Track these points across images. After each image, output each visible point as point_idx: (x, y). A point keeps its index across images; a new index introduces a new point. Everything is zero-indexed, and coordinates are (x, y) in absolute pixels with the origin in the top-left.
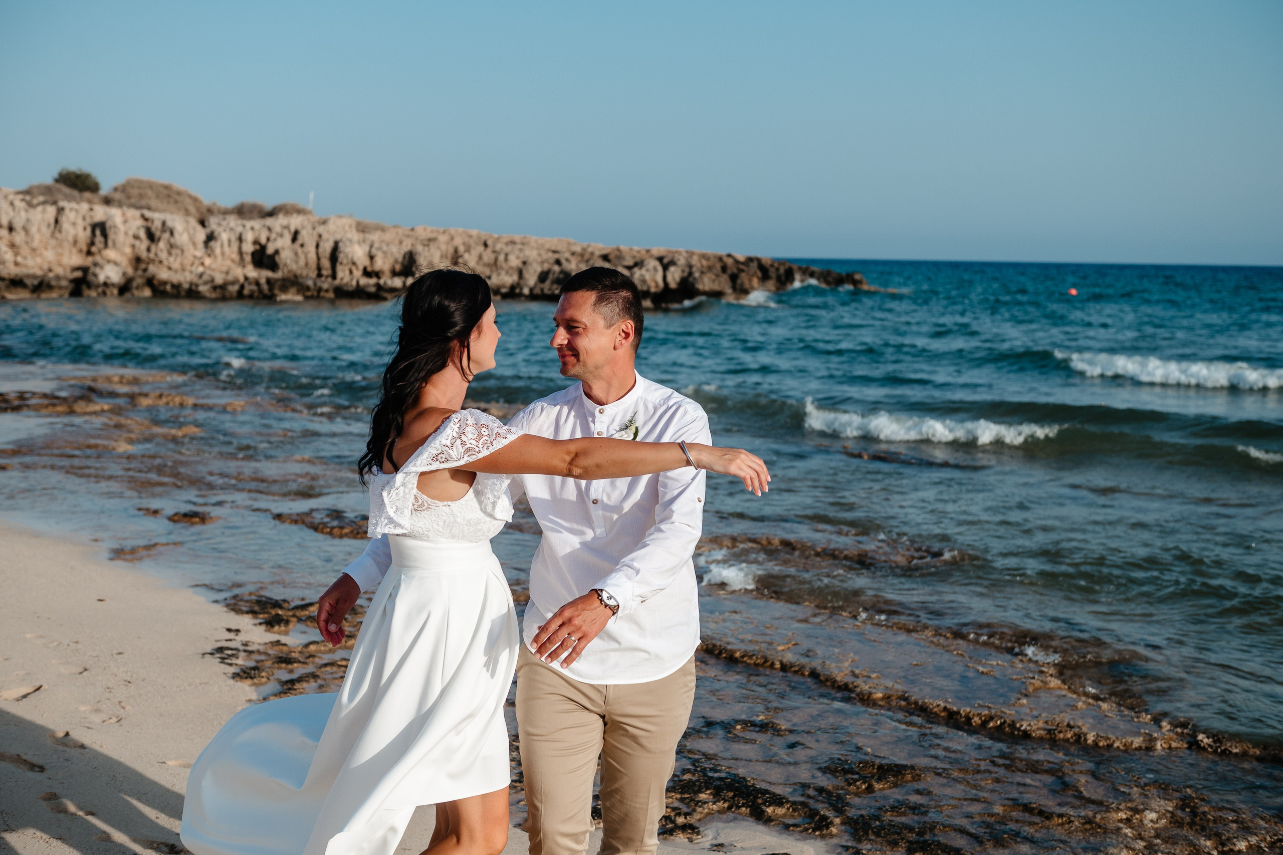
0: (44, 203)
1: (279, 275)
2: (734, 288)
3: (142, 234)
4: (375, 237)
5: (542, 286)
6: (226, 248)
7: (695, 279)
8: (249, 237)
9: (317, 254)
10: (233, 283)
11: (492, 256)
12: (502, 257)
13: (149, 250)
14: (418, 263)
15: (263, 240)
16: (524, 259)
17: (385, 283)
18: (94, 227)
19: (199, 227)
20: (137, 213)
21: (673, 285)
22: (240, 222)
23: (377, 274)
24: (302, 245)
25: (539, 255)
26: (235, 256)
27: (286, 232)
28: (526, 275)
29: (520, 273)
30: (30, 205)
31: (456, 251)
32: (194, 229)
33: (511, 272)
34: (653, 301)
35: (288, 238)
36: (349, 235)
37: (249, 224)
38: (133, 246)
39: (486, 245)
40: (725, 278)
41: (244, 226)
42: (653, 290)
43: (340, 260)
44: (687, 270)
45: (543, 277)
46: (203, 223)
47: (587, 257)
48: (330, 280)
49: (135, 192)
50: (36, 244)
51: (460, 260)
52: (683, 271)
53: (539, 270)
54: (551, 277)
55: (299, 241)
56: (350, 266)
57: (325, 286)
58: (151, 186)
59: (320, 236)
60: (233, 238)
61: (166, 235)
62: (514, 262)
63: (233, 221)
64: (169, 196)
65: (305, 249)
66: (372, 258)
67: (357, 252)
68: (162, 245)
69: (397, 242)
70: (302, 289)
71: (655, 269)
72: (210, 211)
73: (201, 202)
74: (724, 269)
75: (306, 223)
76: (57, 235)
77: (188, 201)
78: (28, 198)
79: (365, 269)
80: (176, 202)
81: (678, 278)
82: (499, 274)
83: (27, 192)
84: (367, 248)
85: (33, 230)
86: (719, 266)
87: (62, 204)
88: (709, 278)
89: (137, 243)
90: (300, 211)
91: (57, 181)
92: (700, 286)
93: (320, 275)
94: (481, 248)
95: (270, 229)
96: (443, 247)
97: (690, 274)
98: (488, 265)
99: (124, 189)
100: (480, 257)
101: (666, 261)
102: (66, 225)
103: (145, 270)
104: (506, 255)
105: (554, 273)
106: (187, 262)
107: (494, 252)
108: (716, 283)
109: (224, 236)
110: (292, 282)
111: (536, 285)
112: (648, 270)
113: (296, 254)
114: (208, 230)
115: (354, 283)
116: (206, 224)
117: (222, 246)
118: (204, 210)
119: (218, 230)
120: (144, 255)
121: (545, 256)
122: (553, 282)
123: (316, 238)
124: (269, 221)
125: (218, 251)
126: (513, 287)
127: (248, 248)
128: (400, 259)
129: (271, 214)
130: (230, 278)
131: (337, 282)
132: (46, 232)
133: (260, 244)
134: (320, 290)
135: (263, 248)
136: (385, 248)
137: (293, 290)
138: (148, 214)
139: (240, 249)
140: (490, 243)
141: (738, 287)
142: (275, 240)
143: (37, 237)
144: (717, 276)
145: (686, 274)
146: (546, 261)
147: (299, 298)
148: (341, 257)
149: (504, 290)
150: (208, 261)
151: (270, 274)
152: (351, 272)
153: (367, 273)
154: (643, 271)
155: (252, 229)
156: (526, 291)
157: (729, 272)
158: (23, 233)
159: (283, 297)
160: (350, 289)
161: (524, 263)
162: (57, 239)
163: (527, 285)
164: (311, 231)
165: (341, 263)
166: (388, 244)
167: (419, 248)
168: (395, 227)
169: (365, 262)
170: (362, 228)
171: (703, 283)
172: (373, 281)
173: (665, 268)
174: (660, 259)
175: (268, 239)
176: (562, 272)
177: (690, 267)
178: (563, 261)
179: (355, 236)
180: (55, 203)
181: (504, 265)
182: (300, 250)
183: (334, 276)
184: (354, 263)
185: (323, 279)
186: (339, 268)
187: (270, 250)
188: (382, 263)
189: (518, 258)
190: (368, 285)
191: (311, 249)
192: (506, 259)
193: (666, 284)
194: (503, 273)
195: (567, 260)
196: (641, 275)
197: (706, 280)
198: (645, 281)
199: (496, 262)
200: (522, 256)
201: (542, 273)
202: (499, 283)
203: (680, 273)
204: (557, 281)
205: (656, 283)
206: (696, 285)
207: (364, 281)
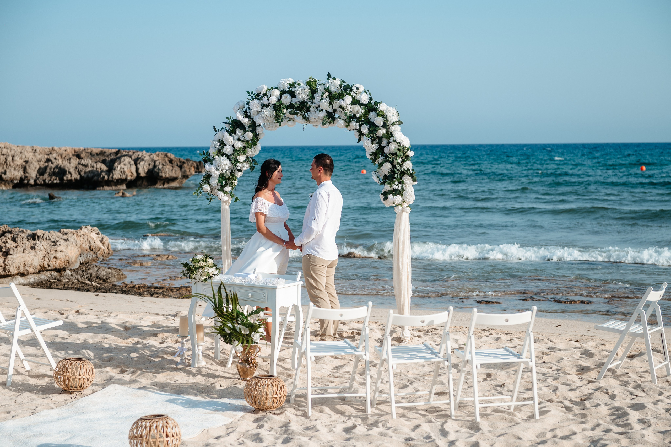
5: (43, 177)
7: (159, 169)
12: (10, 159)
16: (26, 159)
21: (143, 174)
25: (35, 156)
28: (29, 170)
29: (25, 169)
33: (17, 168)
34: (128, 186)
42: (129, 178)
44: (153, 163)
45: (42, 172)
52: (149, 165)
53: (38, 167)
54: (48, 170)
62: (19, 161)
71: (129, 163)
74: (171, 162)
81: (146, 171)
82: (10, 171)
88: (169, 168)
92: (163, 175)
97: (155, 166)
101: (136, 157)
104: (13, 157)
105: (51, 169)
107: (3, 155)
111: (38, 177)
112: (125, 165)
121: (39, 157)
122: (51, 175)
126: (21, 180)
145: (151, 167)
146: (41, 160)
149: (15, 182)
154: (122, 165)
156: (32, 182)
161: (27, 162)
163: (32, 178)
171: (165, 173)
173: (136, 161)
174: (132, 156)
176: (57, 167)
177: (155, 161)
178: (53, 160)
181: (12, 164)
189: (21, 159)
192: (13, 159)
193: (138, 173)
194: (12, 169)
195: (55, 159)
196: (121, 168)
197: (167, 170)
198: (124, 172)
199: (5, 162)
200: (24, 157)
201: (40, 168)
202: (12, 177)
203: (148, 166)
204: (54, 174)
205: (132, 173)
206: (160, 174)
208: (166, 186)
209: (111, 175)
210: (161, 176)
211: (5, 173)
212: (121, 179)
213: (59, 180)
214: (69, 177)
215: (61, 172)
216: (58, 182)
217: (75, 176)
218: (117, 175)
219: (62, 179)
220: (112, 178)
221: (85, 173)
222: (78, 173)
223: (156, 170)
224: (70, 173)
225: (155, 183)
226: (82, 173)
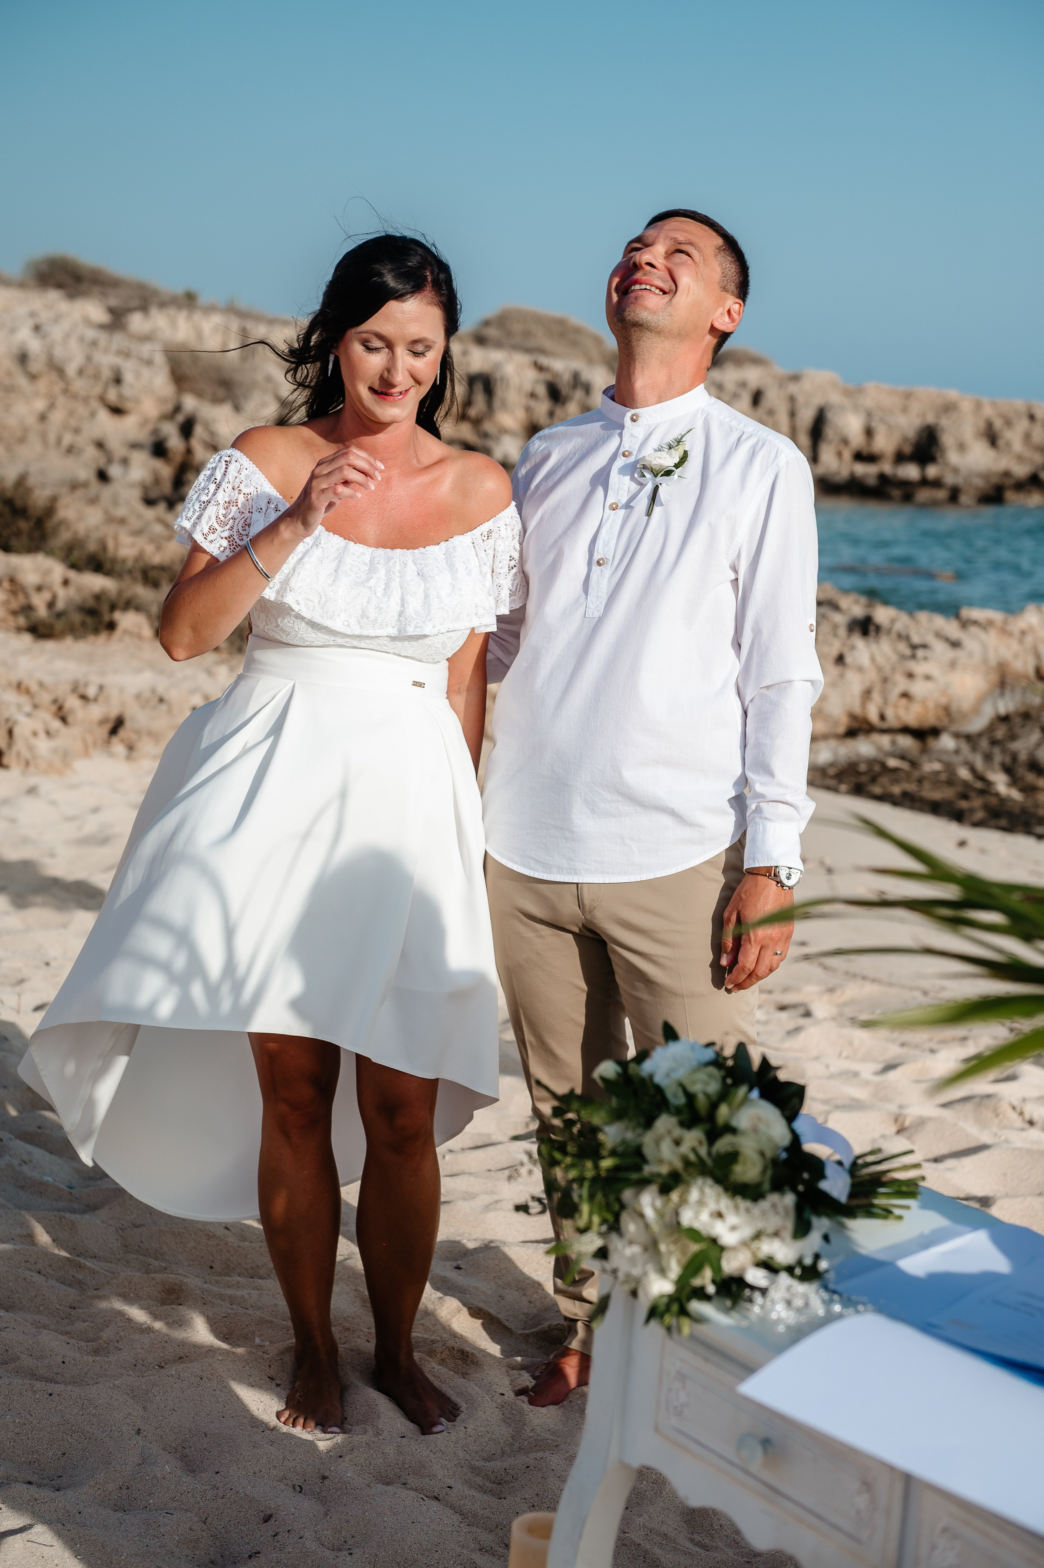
3: (542, 390)
4: (869, 402)
9: (793, 425)
13: (552, 415)
14: (942, 443)
17: (890, 472)
18: (472, 379)
20: (527, 359)
23: (877, 459)
24: (770, 412)
27: (743, 391)
31: (990, 427)
35: (748, 399)
36: (839, 399)
38: (529, 409)
39: (1032, 418)
43: (827, 436)
49: (517, 327)
51: (1000, 440)
55: (766, 406)
56: (838, 444)
58: (539, 319)
59: (793, 399)
61: (579, 394)
65: (773, 418)
66: (869, 432)
67: (849, 424)
68: (572, 407)
75: (768, 379)
79: (859, 450)
80: (573, 342)
84: (865, 419)
89: (533, 403)
90: (755, 361)
96: (971, 419)
98: (1042, 450)
99: (502, 320)
100: (1027, 437)
115: (845, 472)
123: (788, 401)
128: (911, 436)
131: (820, 470)
136: (888, 418)
138: (544, 361)
148: (829, 432)
153: (860, 457)
160: (840, 481)
164: (778, 392)
165: (827, 441)
166: (891, 412)
167: (942, 421)
169: (862, 440)
172: (872, 469)
179: (843, 399)
184: (845, 441)
186: (823, 448)
188: (883, 442)
190: (865, 475)
191: (786, 420)
207: (861, 469)
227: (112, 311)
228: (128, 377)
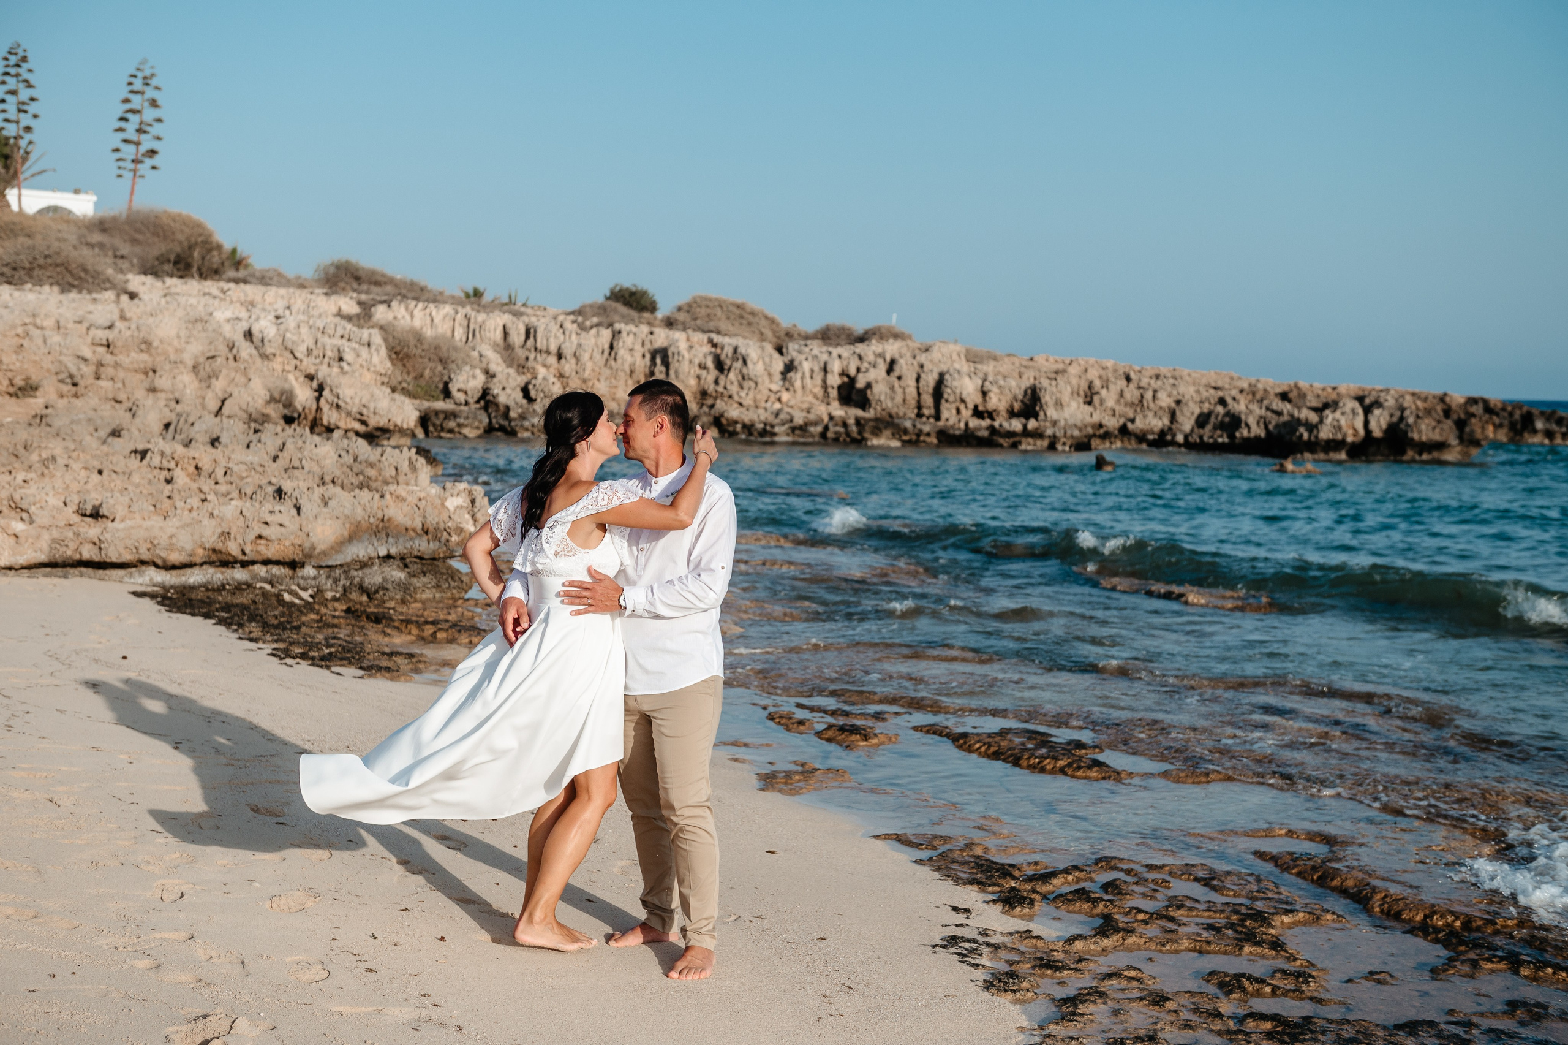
0: (598, 325)
1: (870, 414)
2: (1461, 438)
3: (710, 363)
4: (989, 368)
5: (1201, 431)
6: (808, 380)
7: (1408, 425)
8: (836, 367)
9: (918, 388)
10: (816, 424)
11: (1137, 393)
12: (1149, 395)
13: (716, 382)
14: (1043, 401)
15: (852, 372)
16: (1180, 398)
17: (1001, 425)
18: (654, 354)
19: (776, 355)
20: (704, 337)
21: (1377, 433)
22: (824, 349)
23: (991, 415)
24: (899, 378)
25: (1198, 392)
26: (818, 391)
27: (880, 361)
28: (1180, 418)
29: (1173, 415)
30: (582, 328)
31: (1090, 387)
32: (771, 356)
33: (1160, 413)
34: (1349, 454)
35: (882, 367)
36: (957, 366)
37: (835, 351)
38: (699, 377)
39: (1128, 379)
40: (1449, 423)
41: (830, 353)
42: (1350, 439)
43: (946, 396)
44: (1398, 414)
45: (1202, 420)
46: (780, 350)
47: (1258, 396)
48: (932, 420)
49: (703, 312)
50: (586, 375)
51: (1096, 399)
52: (1392, 415)
53: (1197, 411)
54: (1213, 419)
55: (896, 373)
56: (958, 404)
57: (926, 428)
58: (721, 304)
59: (922, 366)
60: (816, 369)
61: (738, 364)
62: (1165, 401)
63: (817, 348)
64: (742, 317)
65: (902, 383)
66: (984, 394)
67: (967, 387)
68: (732, 376)
69: (1016, 375)
70: (899, 431)
71: (1353, 411)
72: (789, 335)
73: (778, 325)
74: (1447, 413)
75: (904, 350)
76: (612, 363)
77: (763, 322)
78: (580, 319)
79: (976, 407)
80: (750, 324)
81: (1384, 426)
82: (1145, 417)
83: (579, 312)
84: (980, 382)
85: (586, 357)
86: (1439, 408)
87: (617, 326)
88: (1428, 425)
89: (704, 373)
90: (897, 336)
91: (608, 298)
92: (1416, 436)
93: (919, 415)
94: (1125, 383)
95: (860, 358)
96: (1074, 381)
97: (1402, 418)
98: (1132, 404)
99: (688, 308)
100: (1122, 395)
101: (1367, 401)
102: (622, 352)
103: (712, 406)
104: (1155, 391)
105: (1217, 416)
106: (761, 397)
107: (1139, 388)
108: (1437, 431)
109: (806, 366)
110: (887, 423)
111: (1192, 430)
112: (1343, 414)
113: (892, 388)
114: (787, 359)
115: (962, 425)
116: (784, 350)
117: (803, 378)
118: (782, 334)
119: (799, 358)
120: (711, 388)
121: (1205, 394)
122: (1215, 428)
123: (917, 368)
124: (860, 348)
125: (798, 384)
126: (1162, 433)
127: (834, 380)
128: (1020, 397)
129: (862, 339)
130: (812, 417)
131: (941, 424)
132: (600, 359)
133: (848, 376)
134: (919, 433)
135: (852, 380)
136: (1002, 382)
137: (888, 433)
138: (716, 338)
139: (824, 381)
140: (1132, 375)
141: (1466, 437)
142: (867, 371)
143: (589, 366)
144: (1439, 422)
145: (1395, 419)
146: (1208, 399)
147: (895, 444)
148: (947, 393)
149: (1151, 437)
150: (785, 396)
151: (859, 413)
152: (958, 411)
153: (978, 413)
154: (1338, 415)
155: (840, 357)
156: (1180, 438)
157: (1455, 417)
158: (573, 361)
159: (875, 441)
160: (957, 433)
161: (1178, 402)
162: (611, 368)
163: (1181, 431)
164: (910, 360)
165: (947, 401)
166: (1005, 377)
167: (1045, 383)
168: (1009, 355)
169: (978, 400)
170: (973, 358)
171: (1420, 432)
172: (986, 423)
173: (1367, 410)
174: (1360, 399)
175: (858, 370)
176: (1228, 414)
177: (1402, 409)
178: (1229, 400)
179: (965, 367)
180: (611, 325)
181: (1151, 405)
182: (896, 384)
183: (937, 417)
184: (963, 401)
185: (924, 419)
186: (944, 405)
187: (860, 384)
188: (997, 401)
189: (1169, 396)
190: (979, 429)
191: (913, 383)
192: (1154, 397)
193: (1368, 431)
194: (1150, 415)
195: (1234, 399)
196: (1334, 419)
197: (1423, 427)
198: (1340, 428)
199: (1141, 401)
200: (1175, 393)
201: (1200, 415)
202: (1145, 427)
203: (1388, 418)
204: (1221, 426)
205: (1355, 430)
206: (1410, 435)
207: (974, 423)
208: (1425, 457)
209: (1315, 432)
210: (1412, 439)
211: (1133, 421)
212: (1334, 441)
213: (1228, 437)
214: (1245, 433)
215: (1233, 422)
216: (1226, 440)
217: (1258, 431)
218: (1325, 433)
219: (1232, 436)
220: (1317, 437)
221: (1277, 426)
222: (1262, 426)
223: (1402, 426)
224: (1247, 425)
225: (1403, 453)
226: (1271, 427)
227: (360, 303)
228: (348, 356)
